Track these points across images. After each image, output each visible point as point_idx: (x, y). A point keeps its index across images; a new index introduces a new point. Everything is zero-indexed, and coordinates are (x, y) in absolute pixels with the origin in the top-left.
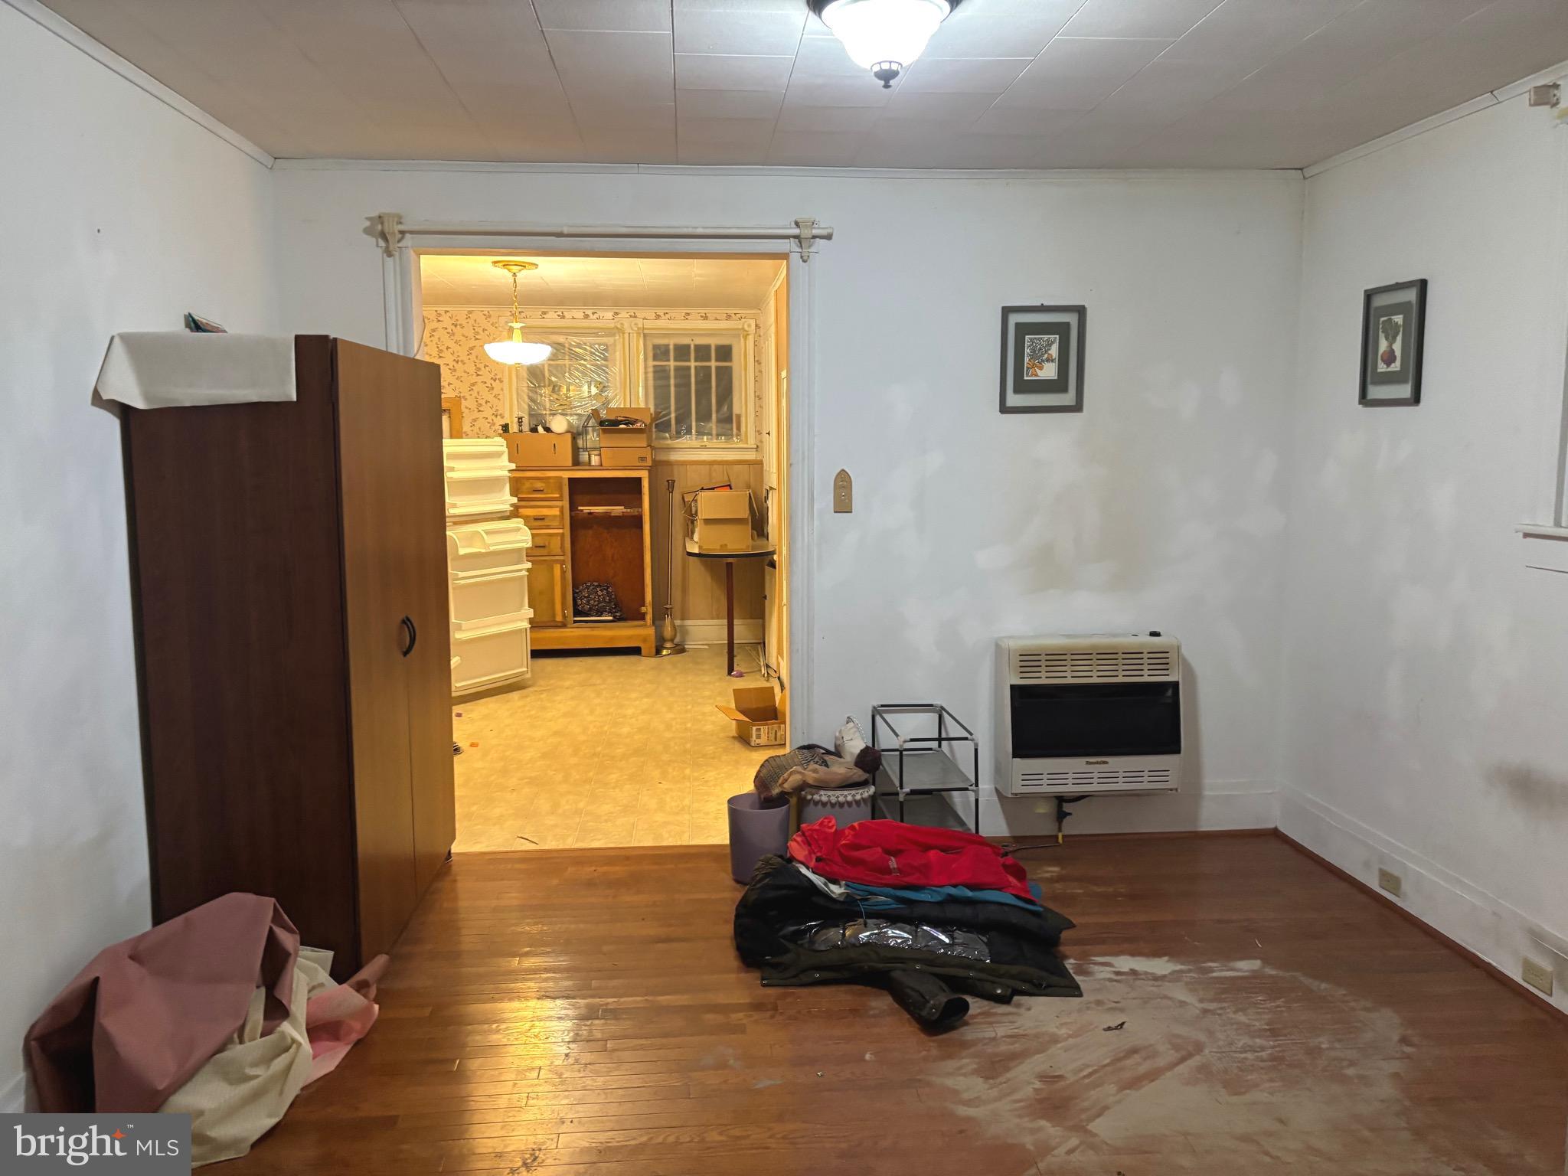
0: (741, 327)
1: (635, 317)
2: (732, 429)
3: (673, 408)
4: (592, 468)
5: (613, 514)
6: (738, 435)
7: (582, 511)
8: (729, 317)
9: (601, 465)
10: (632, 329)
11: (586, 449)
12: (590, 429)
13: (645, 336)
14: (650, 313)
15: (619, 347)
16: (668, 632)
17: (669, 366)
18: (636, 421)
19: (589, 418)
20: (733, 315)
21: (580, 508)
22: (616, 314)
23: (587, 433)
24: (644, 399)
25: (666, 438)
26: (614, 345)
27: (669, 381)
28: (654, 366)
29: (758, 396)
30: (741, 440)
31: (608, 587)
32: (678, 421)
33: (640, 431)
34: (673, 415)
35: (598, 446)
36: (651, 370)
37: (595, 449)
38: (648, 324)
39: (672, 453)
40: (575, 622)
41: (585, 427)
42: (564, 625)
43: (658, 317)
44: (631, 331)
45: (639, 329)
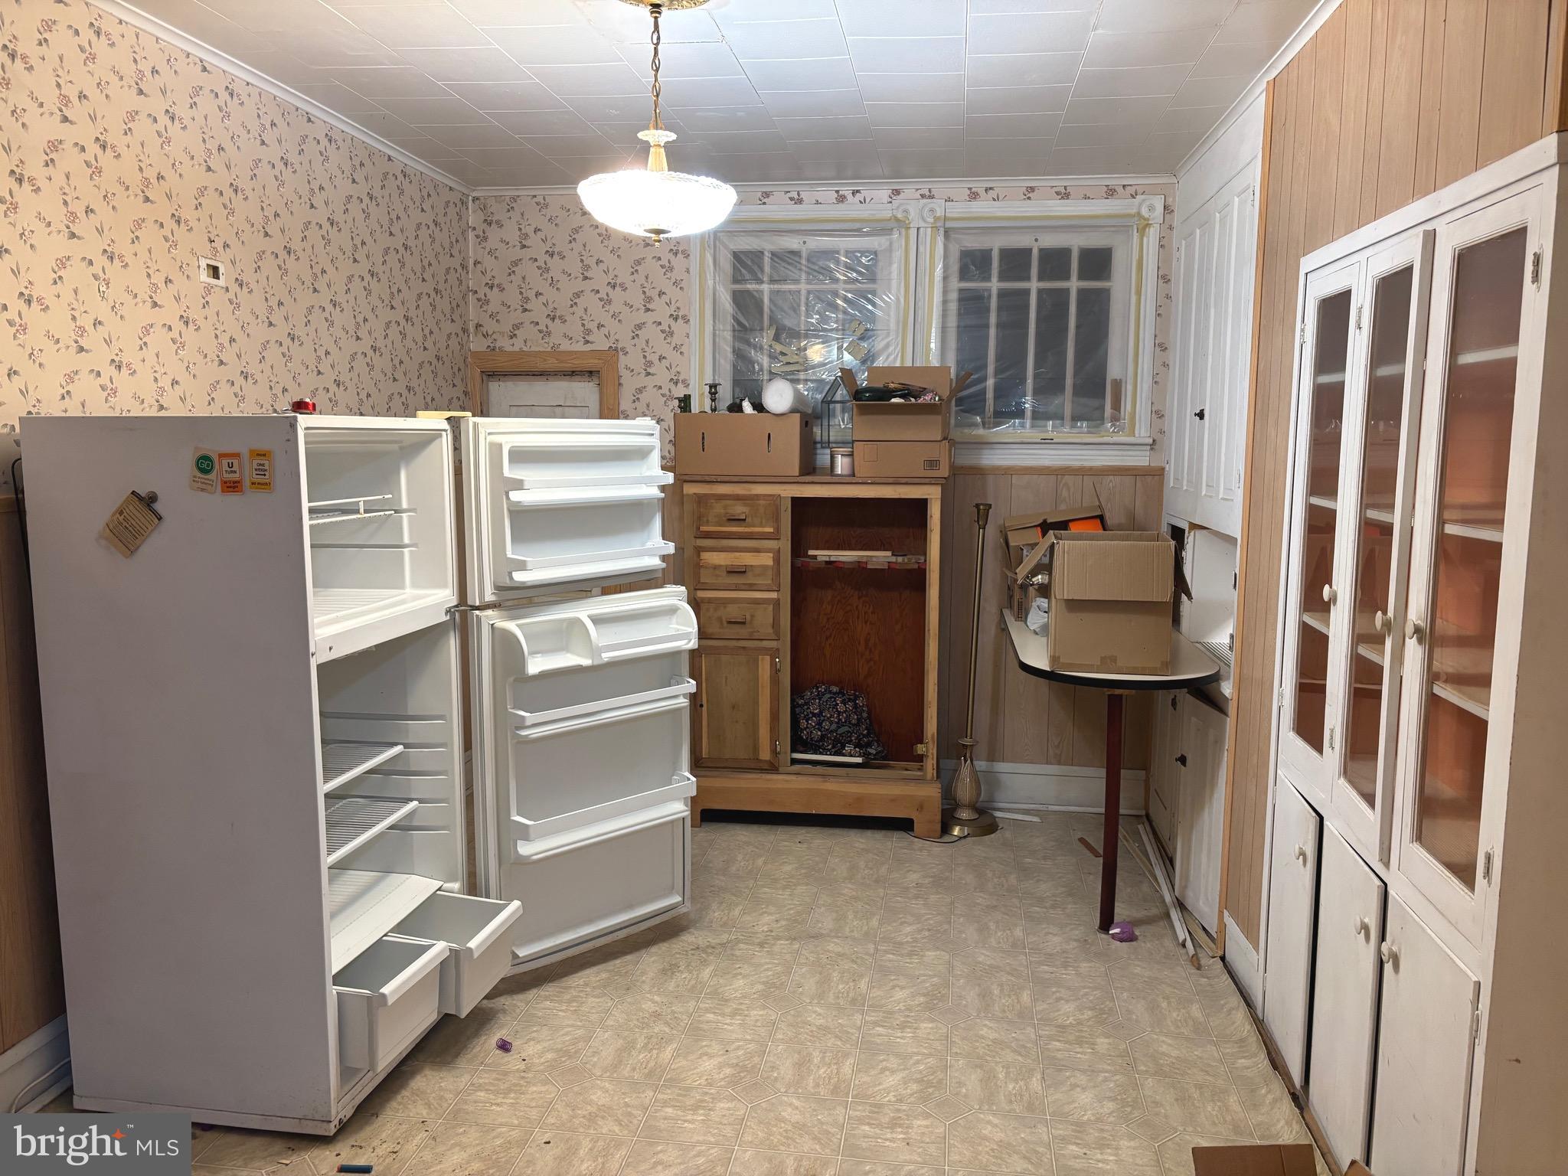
0: (1134, 211)
1: (932, 197)
2: (1102, 408)
3: (991, 369)
4: (835, 479)
5: (869, 567)
6: (1115, 419)
7: (815, 557)
8: (1111, 192)
9: (853, 475)
10: (924, 221)
11: (827, 444)
12: (838, 406)
13: (947, 233)
14: (958, 188)
15: (898, 255)
16: (964, 790)
17: (989, 290)
18: (923, 391)
19: (834, 386)
20: (1120, 190)
21: (811, 552)
22: (897, 192)
23: (830, 414)
24: (938, 352)
25: (975, 425)
26: (890, 249)
27: (988, 318)
28: (961, 290)
29: (1160, 345)
30: (1122, 429)
31: (856, 697)
32: (1000, 392)
33: (930, 409)
34: (990, 382)
35: (849, 438)
36: (954, 296)
37: (844, 443)
38: (957, 210)
39: (986, 452)
40: (794, 761)
41: (827, 402)
42: (773, 768)
43: (974, 196)
44: (922, 224)
45: (936, 219)
